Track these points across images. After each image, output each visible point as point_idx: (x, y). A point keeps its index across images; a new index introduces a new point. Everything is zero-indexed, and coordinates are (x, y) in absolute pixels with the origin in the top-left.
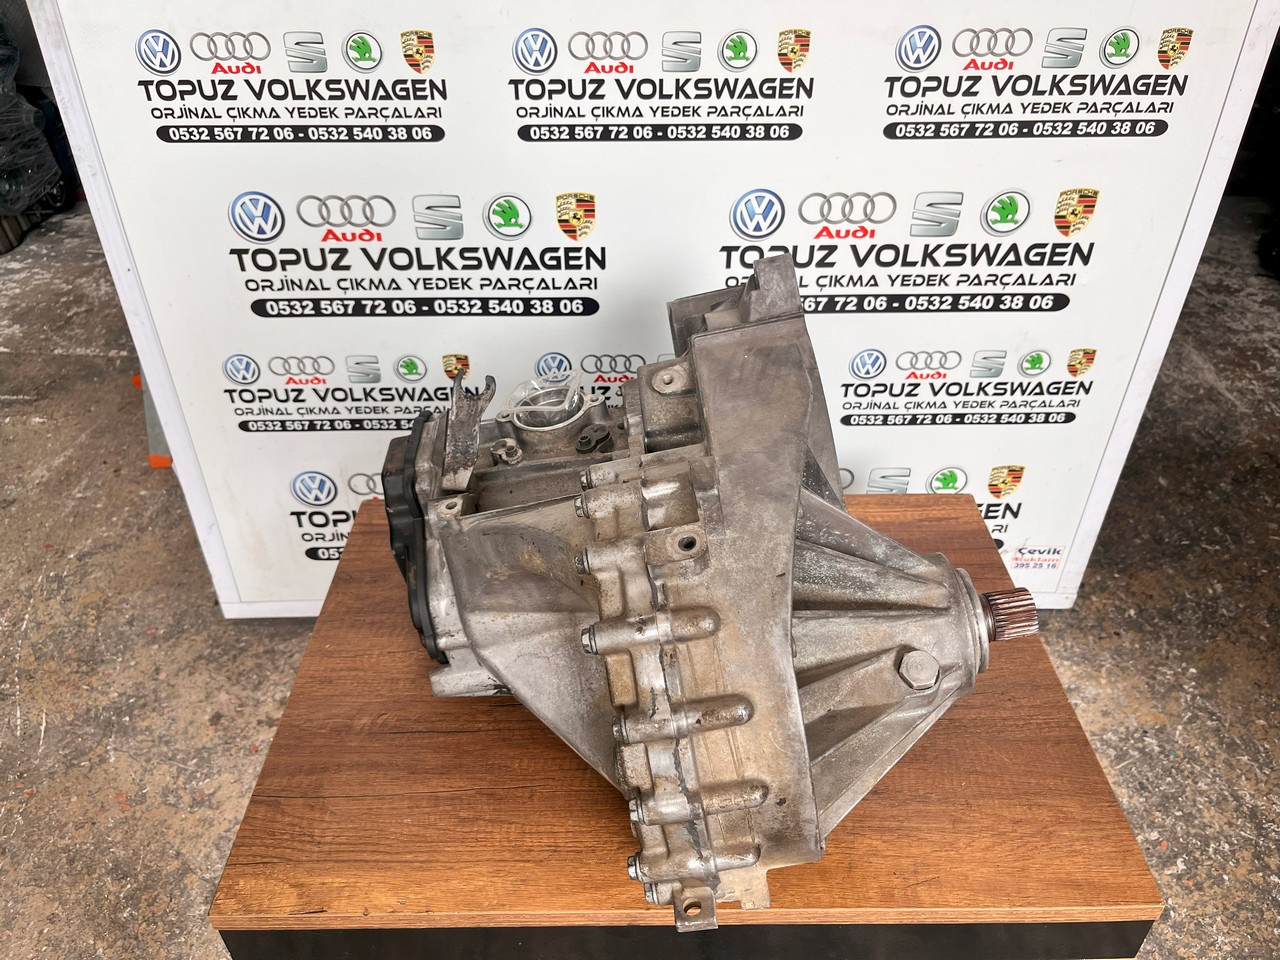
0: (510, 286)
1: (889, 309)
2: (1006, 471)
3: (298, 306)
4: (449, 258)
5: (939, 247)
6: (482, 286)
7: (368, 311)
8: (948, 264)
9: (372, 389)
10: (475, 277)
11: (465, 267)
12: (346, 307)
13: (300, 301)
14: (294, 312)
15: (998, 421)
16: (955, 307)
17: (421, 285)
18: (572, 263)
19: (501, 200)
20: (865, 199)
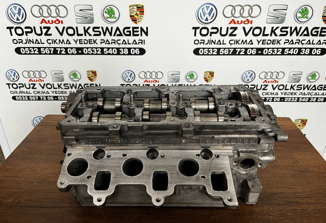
0: (112, 43)
1: (257, 54)
2: (300, 121)
3: (32, 50)
4: (89, 31)
5: (277, 28)
6: (101, 43)
7: (59, 53)
8: (281, 35)
9: (61, 84)
10: (99, 39)
11: (95, 35)
12: (50, 51)
13: (33, 48)
14: (31, 52)
15: (298, 101)
16: (283, 54)
17: (78, 42)
18: (135, 33)
19: (108, 7)
20: (249, 7)
